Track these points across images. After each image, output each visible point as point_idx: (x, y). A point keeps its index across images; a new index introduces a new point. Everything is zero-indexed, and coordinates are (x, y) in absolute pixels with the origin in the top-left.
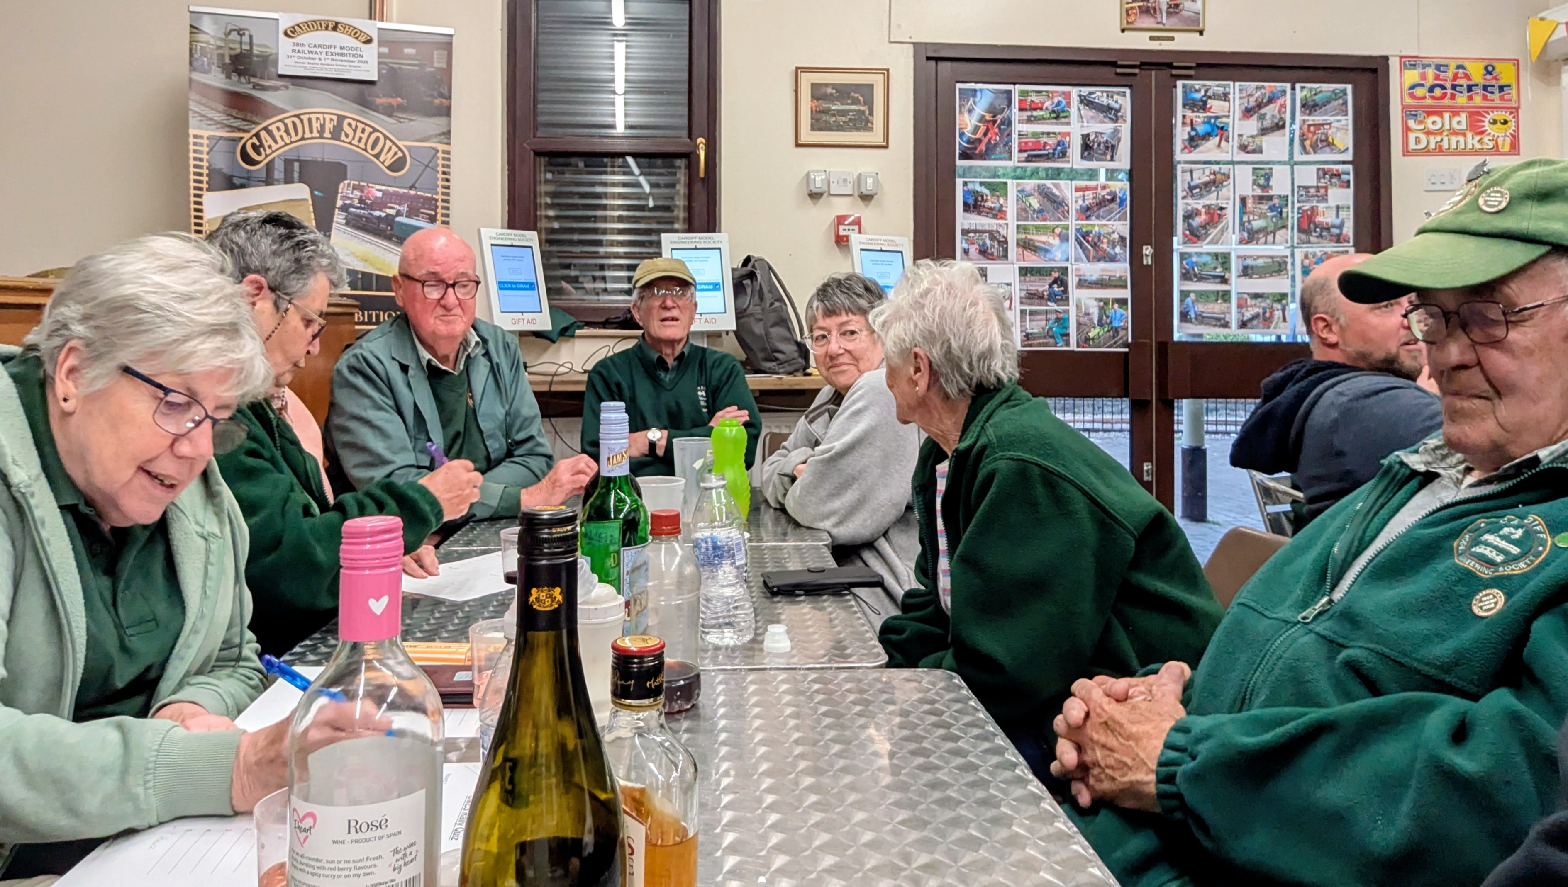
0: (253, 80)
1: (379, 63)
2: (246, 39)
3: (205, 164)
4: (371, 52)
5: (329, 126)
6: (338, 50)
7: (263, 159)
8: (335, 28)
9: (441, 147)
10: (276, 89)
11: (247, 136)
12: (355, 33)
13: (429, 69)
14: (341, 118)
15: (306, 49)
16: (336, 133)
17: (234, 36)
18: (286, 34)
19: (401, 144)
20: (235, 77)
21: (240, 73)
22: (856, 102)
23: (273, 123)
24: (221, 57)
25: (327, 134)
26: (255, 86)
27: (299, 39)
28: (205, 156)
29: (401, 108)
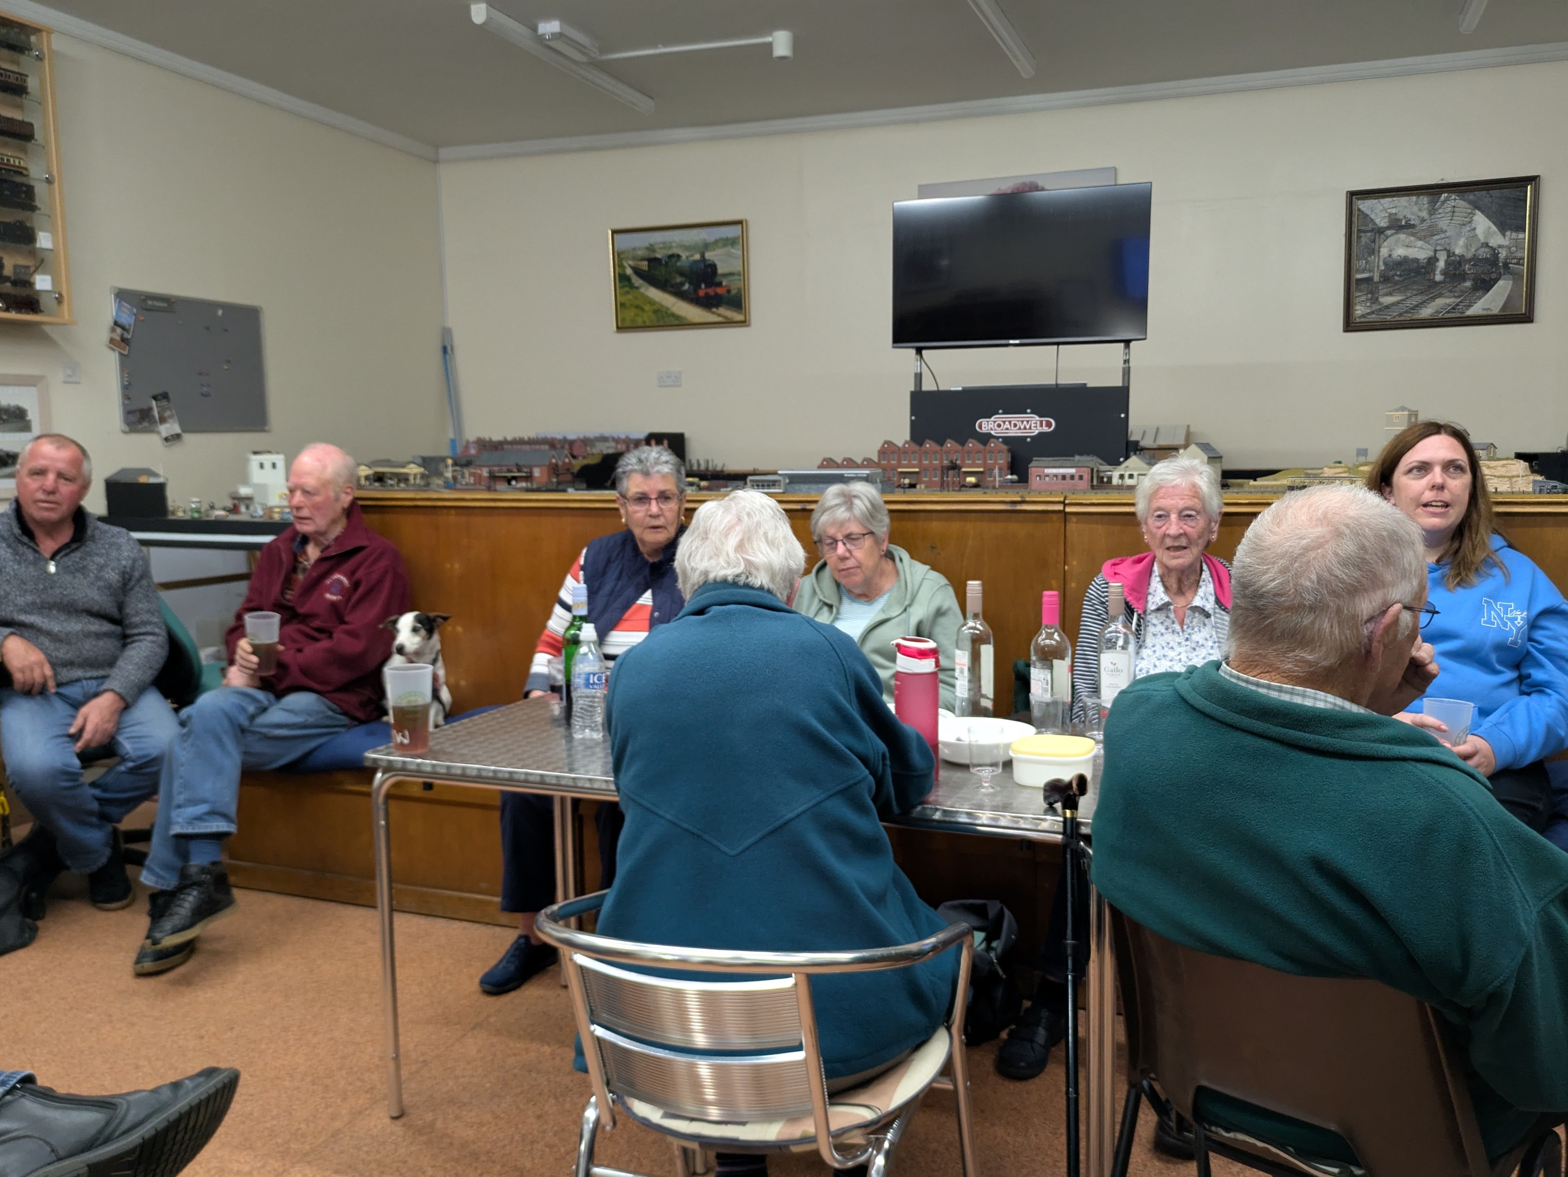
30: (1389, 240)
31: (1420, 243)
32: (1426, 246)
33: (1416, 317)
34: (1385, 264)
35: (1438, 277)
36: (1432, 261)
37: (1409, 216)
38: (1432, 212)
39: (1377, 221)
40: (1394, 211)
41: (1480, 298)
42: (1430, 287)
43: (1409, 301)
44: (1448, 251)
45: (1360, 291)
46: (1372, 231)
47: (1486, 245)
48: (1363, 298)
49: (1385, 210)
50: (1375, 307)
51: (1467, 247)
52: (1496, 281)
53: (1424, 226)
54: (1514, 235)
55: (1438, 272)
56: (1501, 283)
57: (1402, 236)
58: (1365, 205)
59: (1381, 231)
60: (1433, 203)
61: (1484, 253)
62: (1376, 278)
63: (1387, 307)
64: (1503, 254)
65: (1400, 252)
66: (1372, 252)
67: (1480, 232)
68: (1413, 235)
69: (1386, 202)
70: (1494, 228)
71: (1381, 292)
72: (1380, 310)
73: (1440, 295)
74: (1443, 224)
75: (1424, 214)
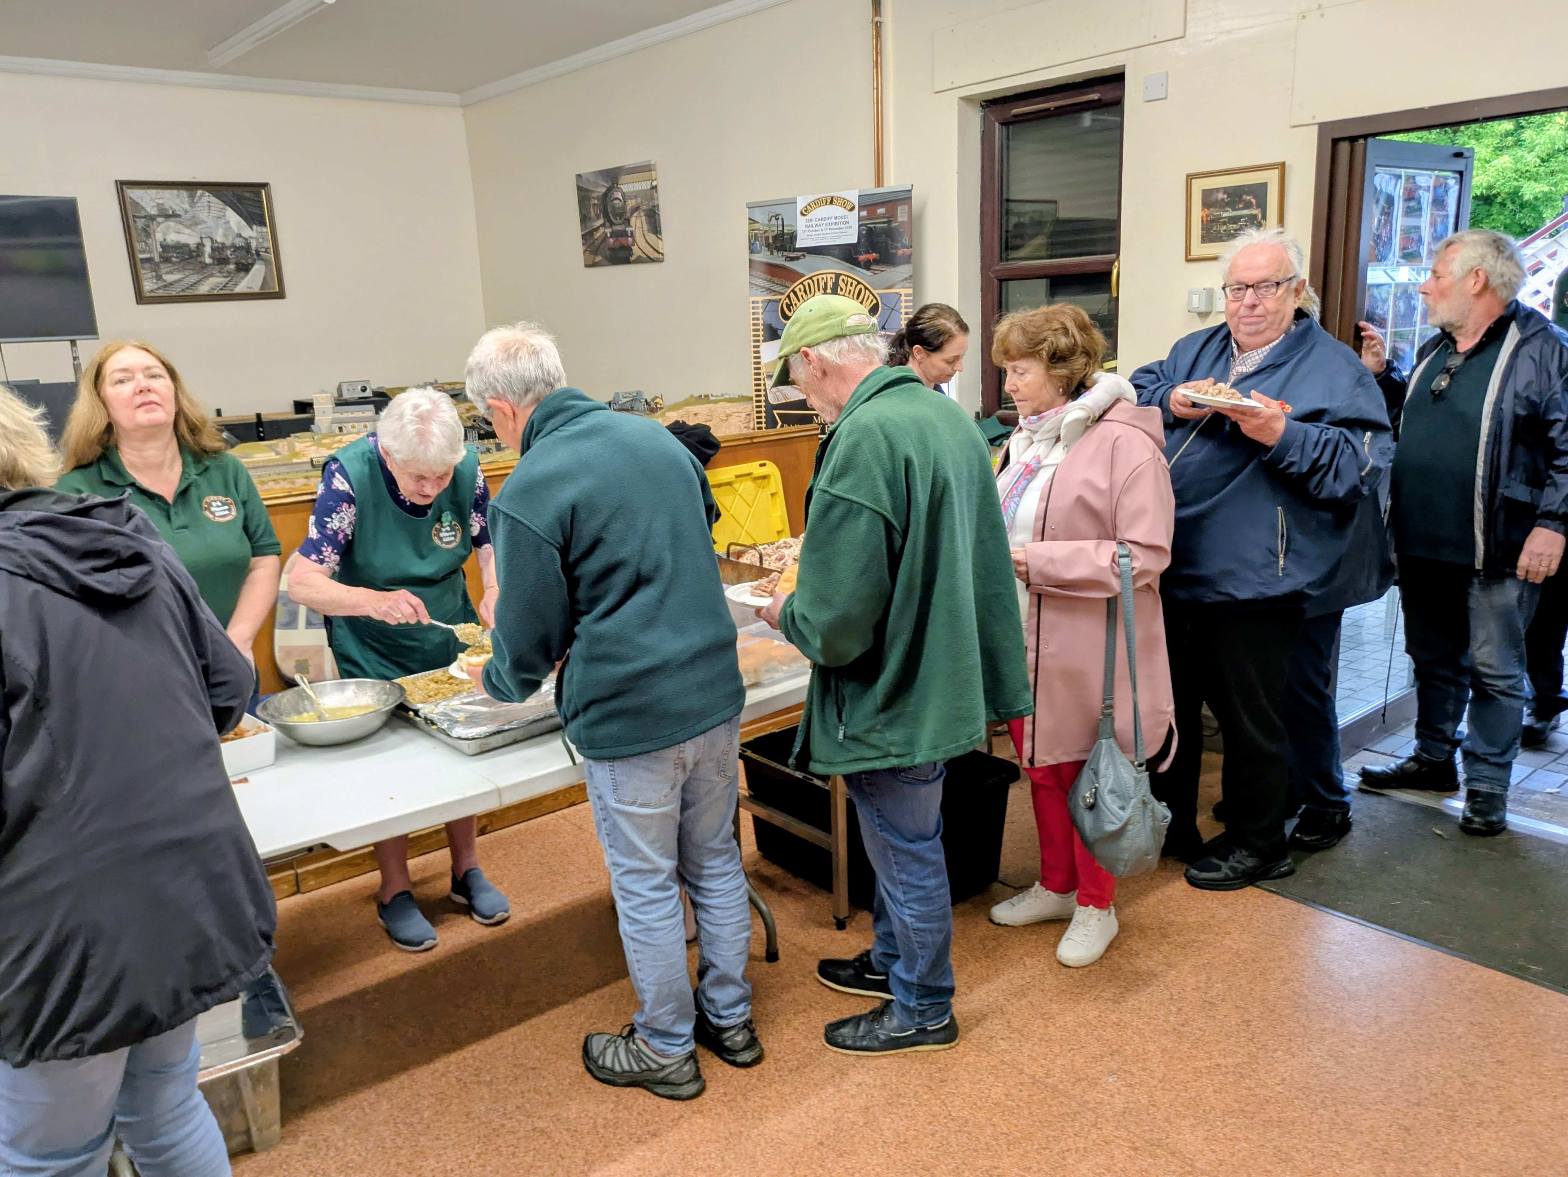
0: (785, 253)
1: (860, 226)
2: (780, 222)
3: (761, 322)
4: (853, 218)
5: (830, 284)
6: (833, 221)
7: (792, 315)
8: (831, 202)
9: (903, 292)
10: (798, 258)
11: (783, 297)
12: (844, 203)
13: (894, 224)
14: (838, 276)
15: (814, 223)
16: (833, 289)
17: (774, 221)
18: (802, 214)
19: (876, 292)
20: (774, 252)
21: (778, 249)
22: (1248, 205)
23: (797, 285)
24: (767, 238)
25: (829, 291)
26: (788, 258)
27: (809, 217)
28: (761, 316)
29: (876, 261)
30: (162, 226)
31: (187, 231)
32: (193, 233)
33: (196, 293)
34: (162, 246)
35: (208, 260)
36: (200, 246)
37: (174, 207)
38: (193, 204)
39: (148, 209)
40: (160, 201)
41: (243, 278)
42: (203, 268)
43: (187, 279)
44: (212, 240)
45: (144, 269)
46: (145, 217)
47: (240, 236)
48: (149, 275)
49: (152, 199)
50: (161, 284)
51: (225, 236)
52: (252, 265)
53: (189, 216)
54: (259, 229)
55: (206, 255)
56: (256, 267)
57: (171, 223)
58: (134, 194)
59: (152, 218)
60: (192, 197)
61: (239, 242)
62: (157, 259)
63: (171, 284)
64: (254, 245)
65: (173, 238)
66: (148, 235)
67: (232, 224)
68: (181, 223)
69: (152, 192)
70: (243, 223)
71: (163, 271)
72: (165, 286)
73: (212, 275)
74: (203, 216)
75: (186, 206)
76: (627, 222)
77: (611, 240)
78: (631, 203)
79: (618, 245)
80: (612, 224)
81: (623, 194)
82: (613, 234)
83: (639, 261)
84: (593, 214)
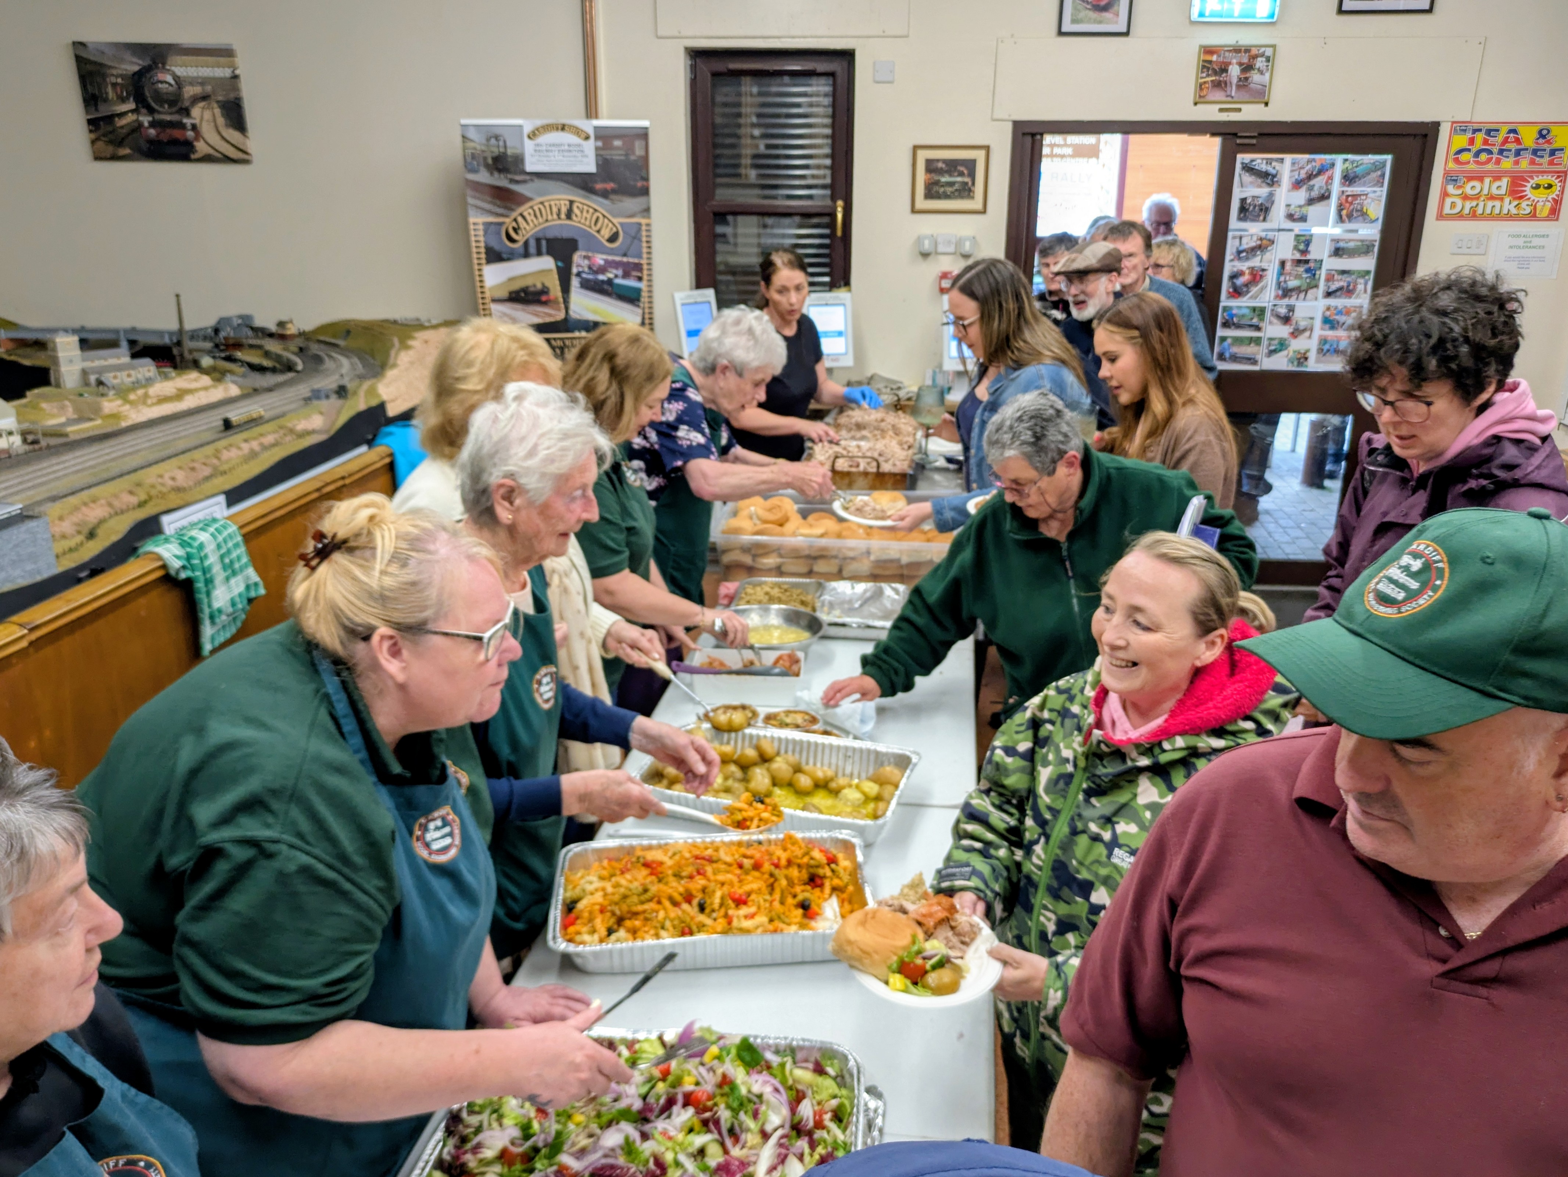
0: (509, 176)
1: (596, 156)
2: (501, 144)
3: (482, 244)
4: (589, 148)
5: (564, 210)
6: (566, 147)
7: (520, 238)
8: (563, 129)
9: (643, 221)
10: (524, 182)
11: (507, 220)
12: (577, 131)
13: (633, 158)
14: (571, 202)
15: (544, 147)
16: (569, 216)
17: (493, 141)
18: (529, 138)
19: (615, 221)
20: (496, 174)
21: (500, 171)
22: (961, 174)
23: (525, 209)
24: (486, 159)
25: (563, 216)
26: (512, 181)
27: (538, 141)
28: (482, 239)
29: (614, 191)
76: (186, 112)
77: (152, 132)
78: (189, 91)
79: (164, 137)
80: (151, 111)
81: (176, 78)
82: (153, 124)
83: (207, 159)
84: (111, 94)
